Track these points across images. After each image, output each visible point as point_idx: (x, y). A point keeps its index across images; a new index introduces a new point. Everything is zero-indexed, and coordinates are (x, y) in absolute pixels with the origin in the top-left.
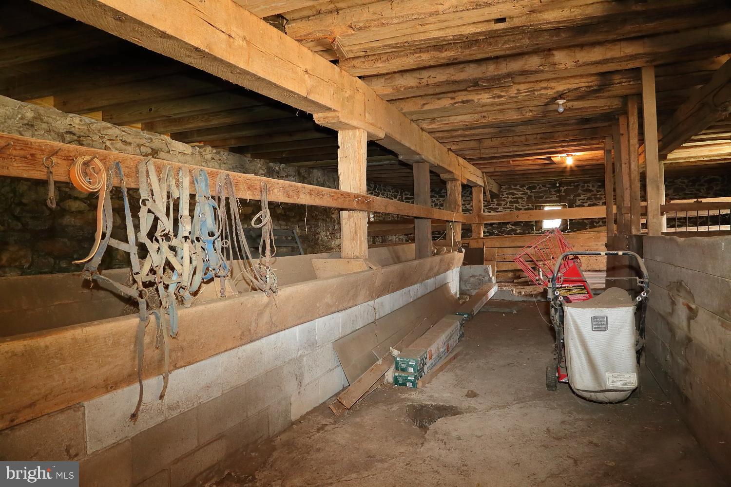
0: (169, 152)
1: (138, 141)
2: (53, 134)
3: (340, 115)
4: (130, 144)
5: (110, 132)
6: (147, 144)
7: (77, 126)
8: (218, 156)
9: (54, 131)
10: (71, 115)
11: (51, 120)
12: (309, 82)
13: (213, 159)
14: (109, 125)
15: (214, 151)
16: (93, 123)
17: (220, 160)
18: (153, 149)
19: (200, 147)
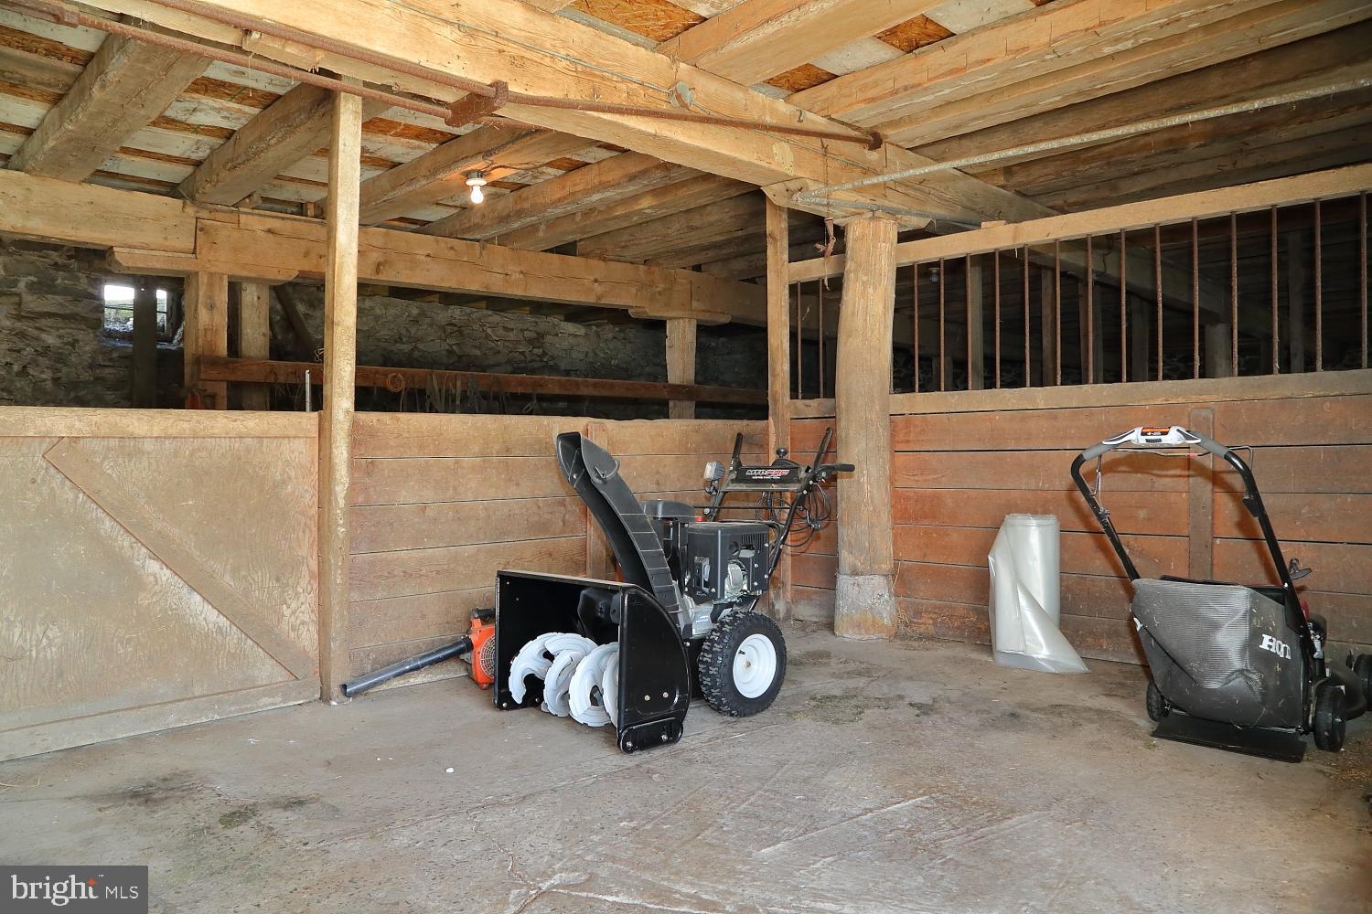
0: (557, 335)
1: (521, 326)
2: (435, 327)
3: (647, 310)
4: (512, 329)
5: (491, 319)
6: (531, 329)
7: (458, 318)
8: (622, 335)
9: (436, 325)
10: (452, 307)
11: (433, 315)
12: (598, 288)
13: (615, 338)
14: (490, 312)
15: (617, 329)
16: (472, 313)
17: (625, 339)
18: (538, 333)
19: (597, 326)
